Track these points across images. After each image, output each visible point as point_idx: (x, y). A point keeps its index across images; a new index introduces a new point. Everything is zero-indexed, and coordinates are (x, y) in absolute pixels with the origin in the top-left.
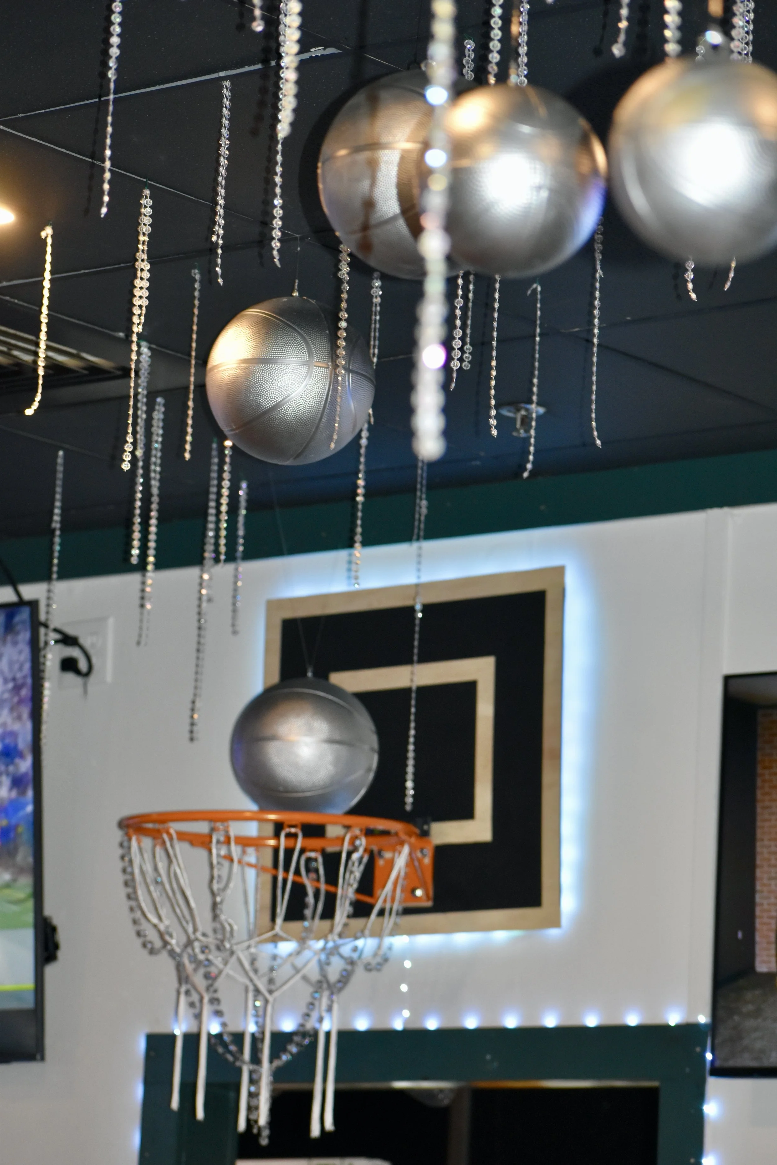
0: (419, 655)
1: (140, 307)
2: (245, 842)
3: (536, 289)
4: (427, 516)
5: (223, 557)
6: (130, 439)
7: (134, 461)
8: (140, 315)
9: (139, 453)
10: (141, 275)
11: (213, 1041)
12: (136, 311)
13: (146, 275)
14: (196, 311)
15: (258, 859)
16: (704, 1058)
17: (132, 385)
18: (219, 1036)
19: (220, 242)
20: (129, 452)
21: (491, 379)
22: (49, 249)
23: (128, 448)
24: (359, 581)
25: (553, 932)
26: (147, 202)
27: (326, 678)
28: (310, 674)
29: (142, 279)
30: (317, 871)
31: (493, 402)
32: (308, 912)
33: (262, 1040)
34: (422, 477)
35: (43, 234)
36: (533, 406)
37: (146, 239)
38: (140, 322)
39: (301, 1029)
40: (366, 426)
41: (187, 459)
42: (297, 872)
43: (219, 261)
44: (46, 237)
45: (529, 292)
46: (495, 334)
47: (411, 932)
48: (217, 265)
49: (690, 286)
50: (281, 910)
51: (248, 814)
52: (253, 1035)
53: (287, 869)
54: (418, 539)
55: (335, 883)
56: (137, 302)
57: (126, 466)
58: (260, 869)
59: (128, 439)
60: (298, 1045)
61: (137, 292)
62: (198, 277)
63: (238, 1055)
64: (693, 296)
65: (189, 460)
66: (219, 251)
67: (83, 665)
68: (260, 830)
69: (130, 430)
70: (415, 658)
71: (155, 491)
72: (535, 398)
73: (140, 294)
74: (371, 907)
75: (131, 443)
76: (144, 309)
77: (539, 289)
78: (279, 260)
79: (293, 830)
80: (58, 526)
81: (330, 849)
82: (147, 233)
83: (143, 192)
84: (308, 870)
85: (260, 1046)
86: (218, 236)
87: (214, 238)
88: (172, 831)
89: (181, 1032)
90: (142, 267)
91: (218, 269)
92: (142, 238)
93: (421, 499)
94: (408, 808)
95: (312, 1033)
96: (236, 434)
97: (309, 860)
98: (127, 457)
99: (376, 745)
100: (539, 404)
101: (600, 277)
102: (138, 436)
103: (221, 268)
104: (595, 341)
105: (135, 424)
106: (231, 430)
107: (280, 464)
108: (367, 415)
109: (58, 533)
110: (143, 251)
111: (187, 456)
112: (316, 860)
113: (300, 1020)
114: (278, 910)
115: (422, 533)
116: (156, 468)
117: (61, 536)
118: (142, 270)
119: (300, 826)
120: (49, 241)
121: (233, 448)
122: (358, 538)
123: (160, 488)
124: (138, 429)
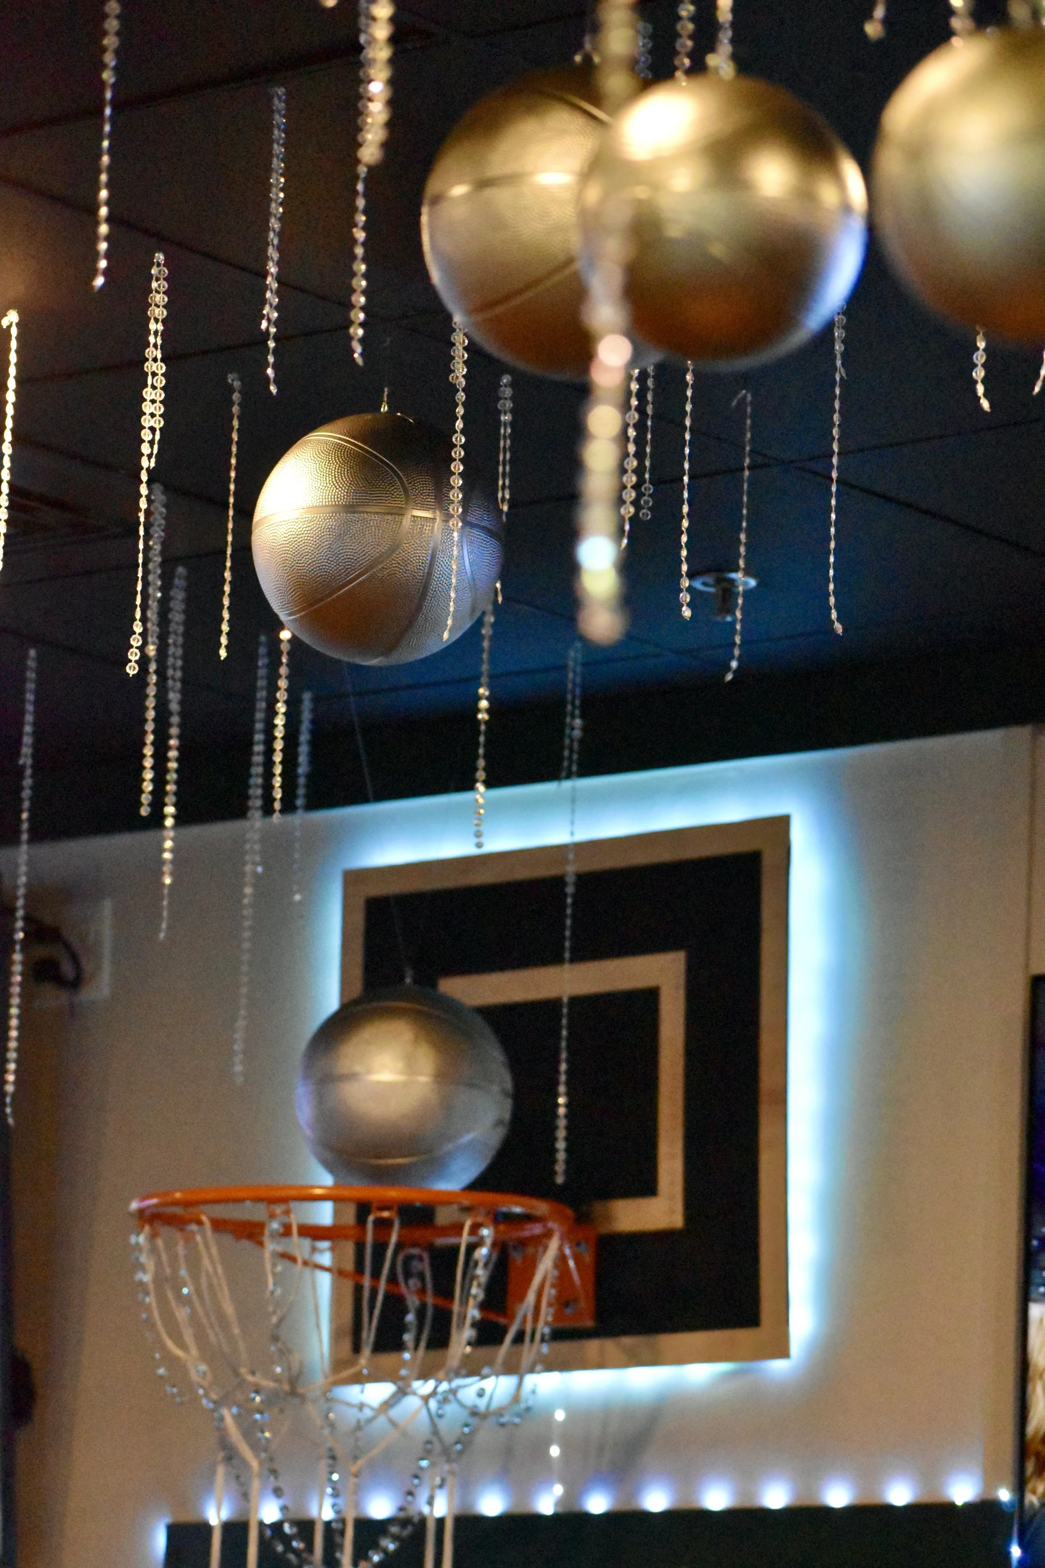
0: (573, 950)
1: (153, 429)
2: (314, 1233)
3: (744, 398)
4: (581, 741)
5: (277, 805)
6: (138, 628)
7: (143, 662)
8: (152, 443)
9: (151, 650)
10: (152, 383)
11: (268, 1533)
12: (146, 435)
13: (160, 382)
14: (235, 436)
15: (335, 1258)
16: (1008, 1554)
17: (141, 546)
18: (277, 1527)
19: (273, 330)
20: (137, 648)
21: (682, 532)
22: (14, 344)
23: (136, 641)
24: (483, 840)
25: (777, 1367)
26: (160, 271)
27: (434, 986)
28: (408, 980)
29: (154, 387)
30: (421, 1276)
31: (685, 568)
32: (408, 1337)
33: (342, 1533)
34: (574, 684)
35: (5, 323)
36: (738, 576)
37: (160, 327)
38: (152, 454)
39: (402, 1515)
40: (489, 608)
41: (222, 658)
42: (392, 1279)
43: (271, 359)
44: (9, 327)
45: (734, 403)
46: (686, 466)
47: (564, 1366)
48: (268, 366)
49: (980, 389)
50: (369, 1336)
51: (318, 1191)
52: (328, 1524)
53: (376, 1275)
54: (569, 776)
55: (449, 1295)
56: (146, 421)
57: (132, 670)
58: (338, 1273)
59: (135, 628)
60: (395, 1538)
61: (147, 408)
62: (237, 384)
63: (304, 1555)
64: (985, 404)
65: (225, 659)
66: (272, 344)
67: (67, 969)
68: (336, 1213)
69: (138, 614)
70: (567, 955)
71: (174, 707)
72: (741, 563)
73: (152, 410)
74: (504, 1331)
75: (140, 634)
76: (158, 433)
77: (749, 398)
78: (362, 355)
79: (386, 1214)
80: (29, 762)
81: (442, 1241)
82: (160, 318)
83: (153, 257)
84: (408, 1275)
85: (338, 1539)
86: (269, 320)
87: (264, 325)
88: (204, 1218)
89: (220, 1521)
90: (154, 369)
91: (270, 371)
92: (153, 326)
93: (573, 717)
94: (560, 1180)
95: (416, 1519)
96: (295, 620)
97: (408, 1259)
98: (134, 655)
99: (509, 1085)
100: (748, 572)
101: (842, 378)
102: (149, 625)
103: (273, 368)
104: (834, 475)
105: (144, 607)
106: (290, 614)
107: (364, 664)
108: (493, 590)
109: (29, 772)
110: (155, 346)
111: (223, 653)
112: (421, 1259)
113: (399, 1502)
114: (364, 1334)
115: (574, 768)
116: (175, 673)
117: (33, 776)
118: (154, 374)
119: (395, 1208)
120: (14, 331)
121: (294, 640)
122: (481, 775)
123: (181, 703)
124: (149, 614)
